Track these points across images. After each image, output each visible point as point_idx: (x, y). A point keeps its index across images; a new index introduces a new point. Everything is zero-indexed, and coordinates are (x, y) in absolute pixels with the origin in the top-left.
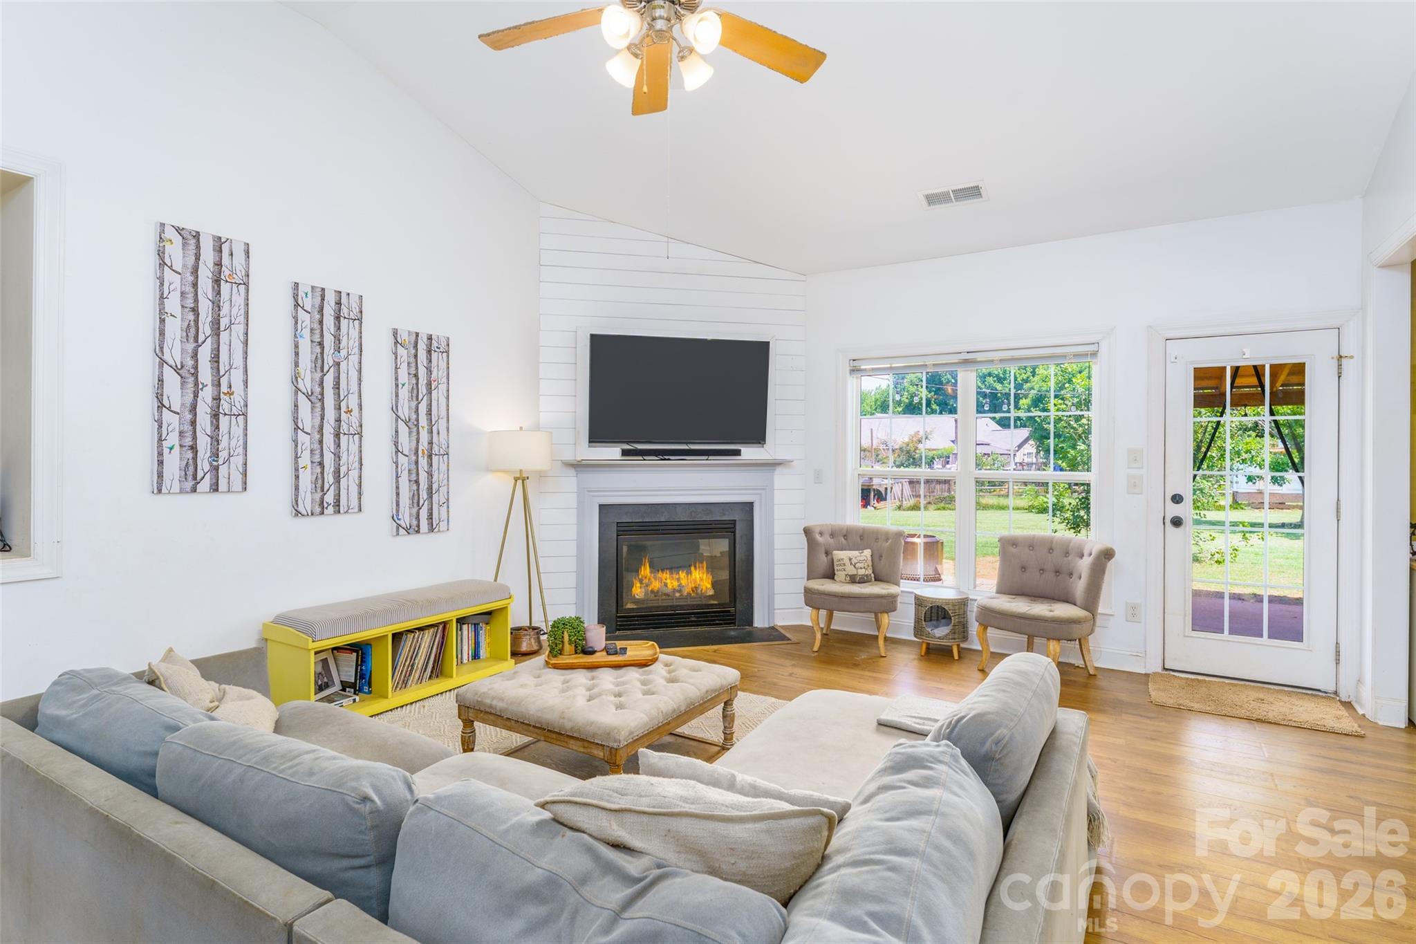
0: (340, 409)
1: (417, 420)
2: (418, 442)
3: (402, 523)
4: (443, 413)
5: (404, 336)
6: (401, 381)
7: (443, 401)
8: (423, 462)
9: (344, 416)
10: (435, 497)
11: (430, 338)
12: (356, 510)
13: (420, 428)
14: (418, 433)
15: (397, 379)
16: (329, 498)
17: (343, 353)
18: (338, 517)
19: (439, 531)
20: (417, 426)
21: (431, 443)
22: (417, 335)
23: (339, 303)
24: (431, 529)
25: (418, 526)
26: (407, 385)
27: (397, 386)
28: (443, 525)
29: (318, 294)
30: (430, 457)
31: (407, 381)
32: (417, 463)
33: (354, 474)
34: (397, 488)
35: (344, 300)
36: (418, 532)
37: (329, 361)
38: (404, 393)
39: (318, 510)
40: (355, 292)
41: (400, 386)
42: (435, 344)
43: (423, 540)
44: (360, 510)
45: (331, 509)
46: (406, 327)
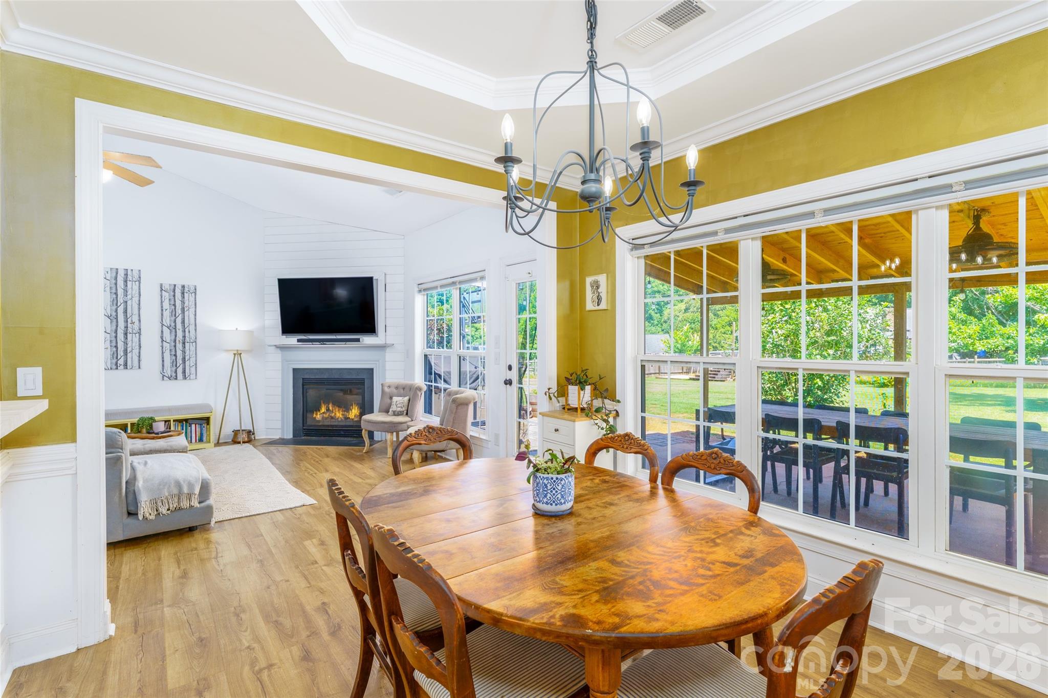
0: (127, 322)
1: (175, 326)
2: (176, 336)
3: (166, 374)
4: (192, 321)
5: (166, 287)
6: (164, 308)
7: (192, 317)
8: (179, 346)
9: (129, 325)
10: (187, 363)
11: (183, 287)
12: (137, 367)
13: (177, 330)
14: (176, 332)
15: (162, 307)
16: (121, 362)
17: (129, 297)
18: (126, 370)
19: (190, 379)
20: (175, 329)
21: (184, 337)
22: (175, 286)
23: (126, 275)
24: (185, 378)
25: (176, 376)
26: (168, 310)
27: (162, 310)
28: (193, 376)
29: (114, 271)
30: (184, 343)
31: (168, 308)
32: (175, 346)
33: (136, 351)
34: (163, 358)
35: (129, 273)
36: (176, 379)
37: (120, 300)
38: (167, 314)
39: (114, 367)
40: (136, 268)
41: (164, 310)
42: (186, 289)
43: (180, 383)
44: (140, 368)
45: (122, 367)
46: (167, 282)
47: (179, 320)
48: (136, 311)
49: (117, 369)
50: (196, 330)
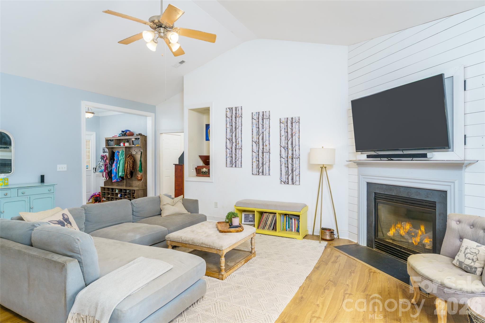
0: (264, 145)
1: (288, 147)
2: (288, 154)
3: (282, 180)
4: (297, 143)
5: (283, 120)
6: (282, 135)
7: (297, 139)
8: (290, 161)
9: (265, 147)
10: (294, 173)
11: (292, 119)
12: (268, 174)
13: (289, 149)
14: (288, 151)
15: (281, 134)
16: (261, 170)
17: (264, 129)
18: (263, 176)
19: (296, 184)
20: (288, 149)
21: (293, 154)
22: (287, 118)
23: (263, 115)
24: (293, 183)
25: (288, 182)
26: (284, 136)
27: (281, 136)
28: (297, 183)
29: (258, 114)
30: (292, 159)
31: (284, 134)
32: (288, 161)
33: (268, 164)
34: (281, 169)
35: (265, 113)
36: (288, 184)
37: (261, 132)
38: (283, 138)
39: (258, 173)
40: (267, 111)
41: (282, 136)
42: (294, 120)
43: (290, 187)
44: (269, 175)
45: (261, 174)
46: (283, 117)
47: (290, 143)
48: (268, 138)
49: (259, 175)
50: (299, 149)
